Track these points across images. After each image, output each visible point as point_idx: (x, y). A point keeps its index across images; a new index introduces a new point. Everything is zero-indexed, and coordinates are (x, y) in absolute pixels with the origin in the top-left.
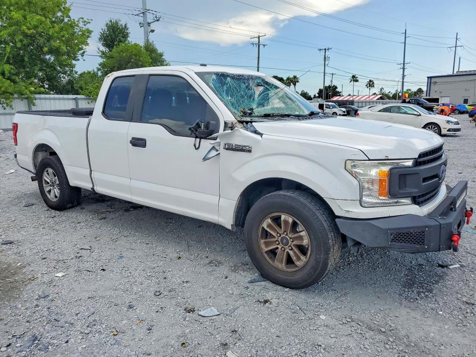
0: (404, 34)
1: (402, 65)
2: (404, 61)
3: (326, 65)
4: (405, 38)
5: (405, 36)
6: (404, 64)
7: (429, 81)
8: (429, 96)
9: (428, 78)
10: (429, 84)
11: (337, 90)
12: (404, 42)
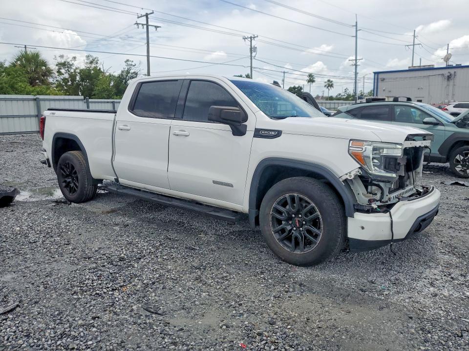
0: (355, 27)
1: (354, 62)
2: (356, 58)
3: (253, 58)
4: (357, 31)
5: (356, 29)
6: (356, 60)
7: (376, 77)
8: (377, 95)
9: (375, 73)
10: (376, 81)
11: (302, 91)
12: (355, 35)
